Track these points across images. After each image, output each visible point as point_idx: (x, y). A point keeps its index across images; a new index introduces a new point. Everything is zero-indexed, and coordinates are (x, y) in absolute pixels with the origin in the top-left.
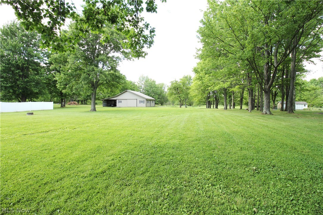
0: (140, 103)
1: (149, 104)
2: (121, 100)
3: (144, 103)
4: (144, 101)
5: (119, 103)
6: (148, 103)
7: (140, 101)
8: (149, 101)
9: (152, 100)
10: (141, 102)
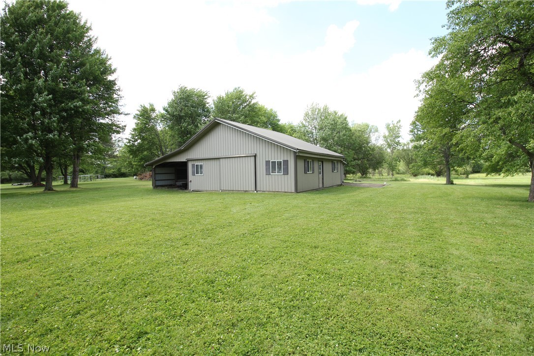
0: (268, 173)
1: (313, 178)
2: (199, 163)
3: (286, 172)
4: (286, 162)
5: (193, 175)
6: (306, 170)
7: (267, 162)
8: (316, 165)
9: (333, 161)
10: (273, 167)
